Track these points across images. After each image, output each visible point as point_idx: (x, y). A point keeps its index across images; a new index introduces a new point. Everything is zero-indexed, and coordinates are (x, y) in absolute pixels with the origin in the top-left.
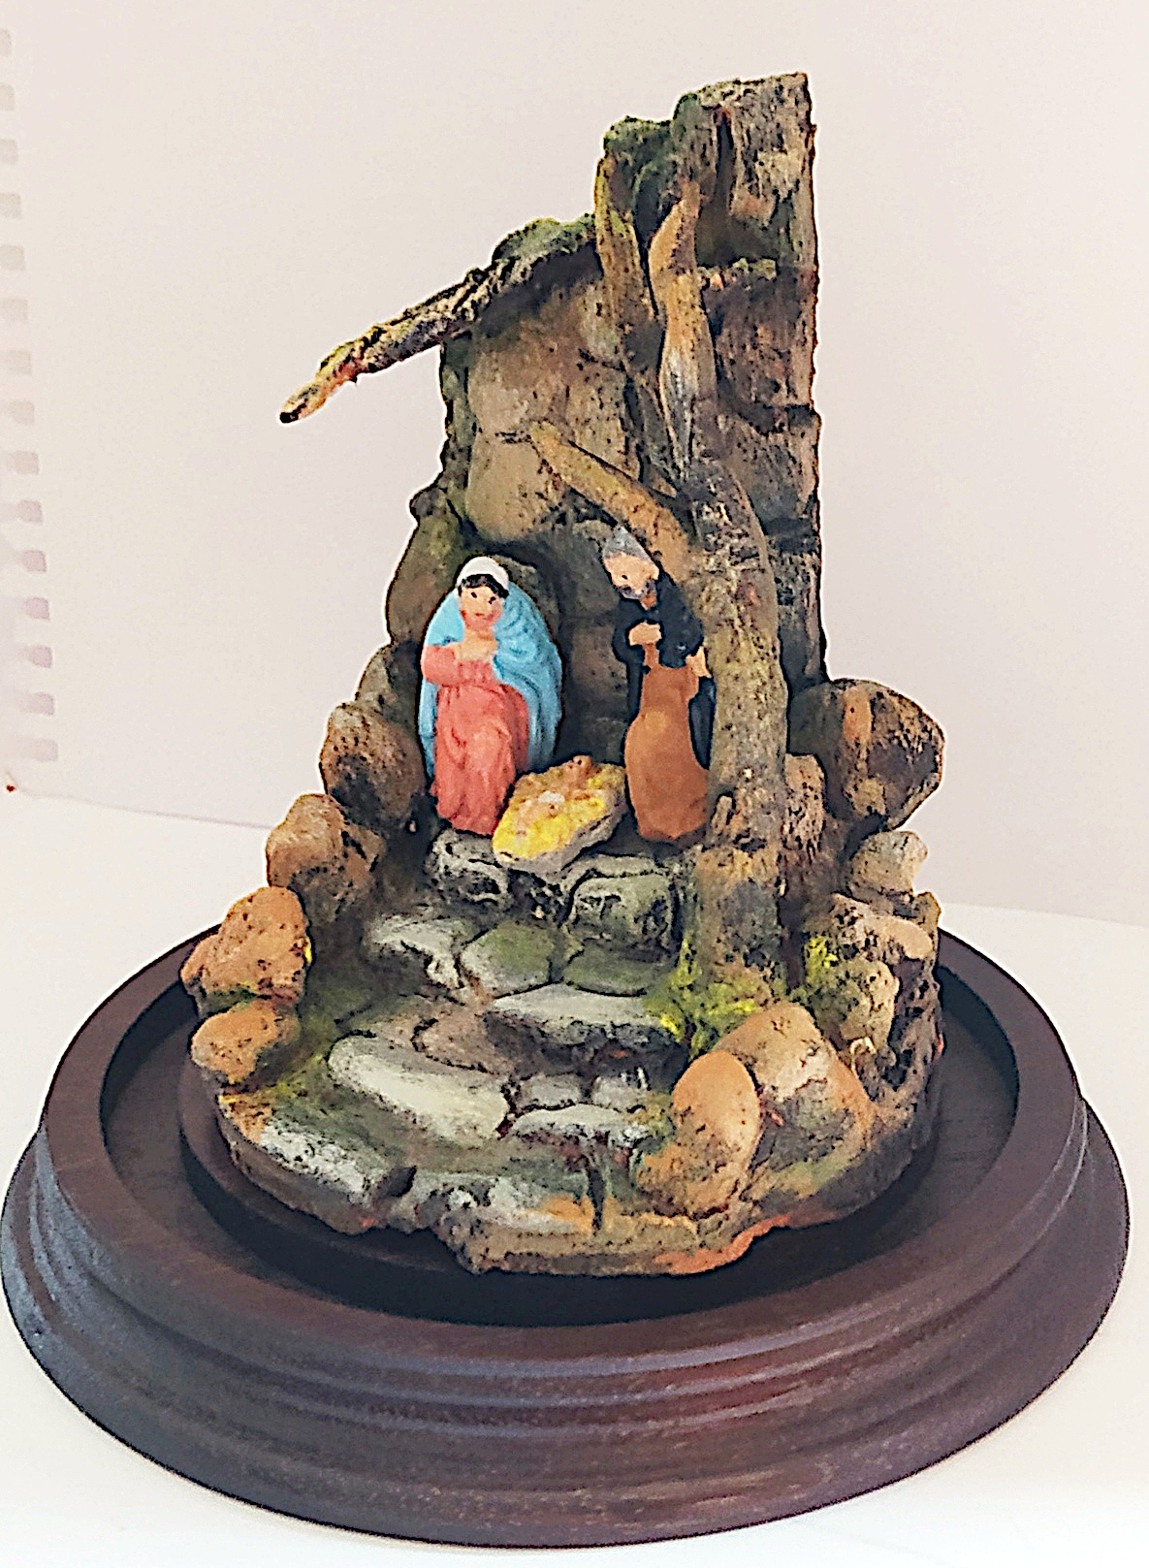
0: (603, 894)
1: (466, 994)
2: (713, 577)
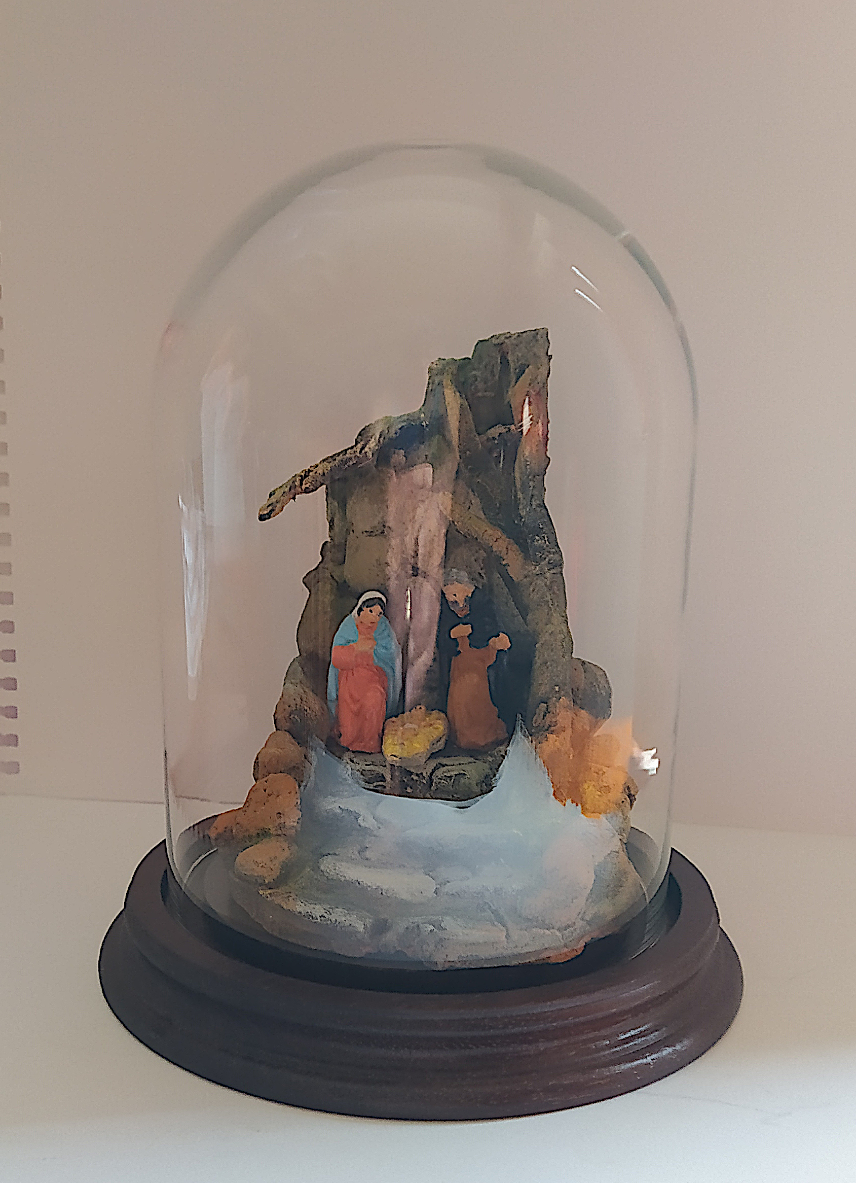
0: (453, 774)
1: (381, 832)
2: (537, 577)
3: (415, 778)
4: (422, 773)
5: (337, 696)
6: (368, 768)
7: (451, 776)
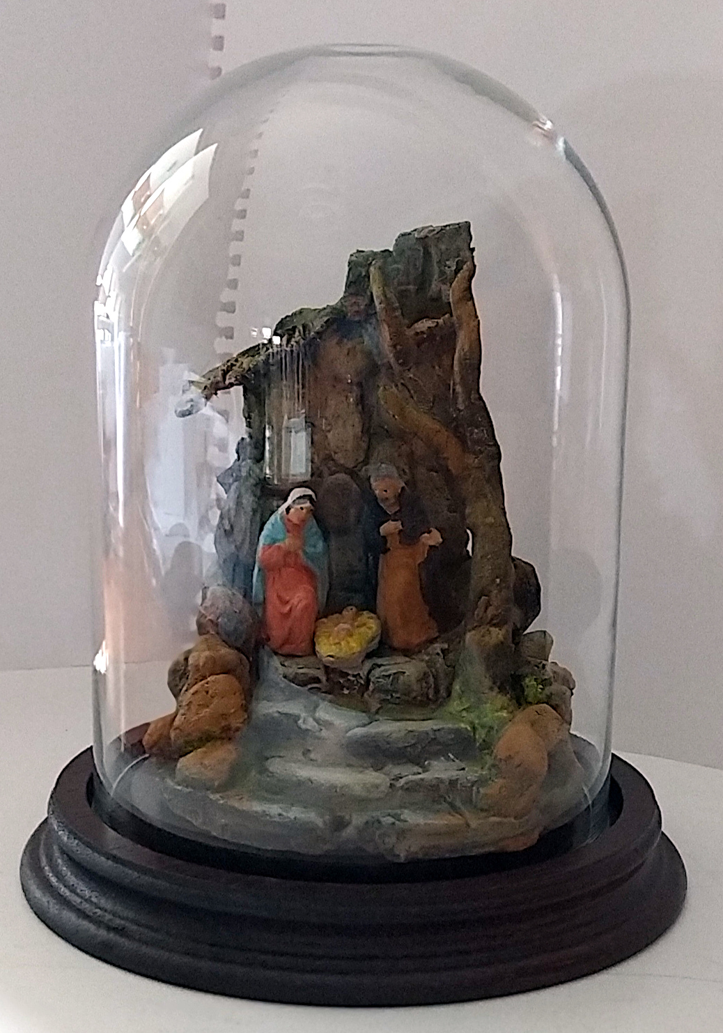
0: (390, 672)
1: (324, 733)
2: (476, 470)
3: (353, 679)
7: (390, 675)
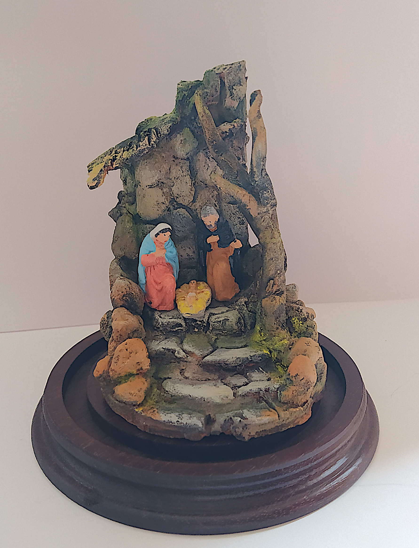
3: (200, 323)
4: (203, 320)
5: (146, 281)
6: (171, 320)
7: (220, 321)
